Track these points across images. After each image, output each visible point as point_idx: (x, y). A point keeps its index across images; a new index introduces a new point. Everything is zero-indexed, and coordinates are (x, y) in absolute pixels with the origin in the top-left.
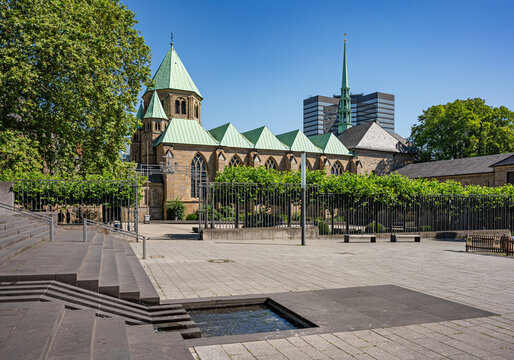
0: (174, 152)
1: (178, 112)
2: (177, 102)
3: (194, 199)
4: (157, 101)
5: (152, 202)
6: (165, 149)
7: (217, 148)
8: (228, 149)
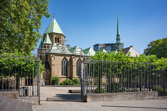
0: (55, 57)
1: (56, 42)
2: (56, 38)
3: (62, 76)
4: (48, 37)
5: (46, 77)
6: (51, 55)
7: (72, 55)
8: (76, 56)
